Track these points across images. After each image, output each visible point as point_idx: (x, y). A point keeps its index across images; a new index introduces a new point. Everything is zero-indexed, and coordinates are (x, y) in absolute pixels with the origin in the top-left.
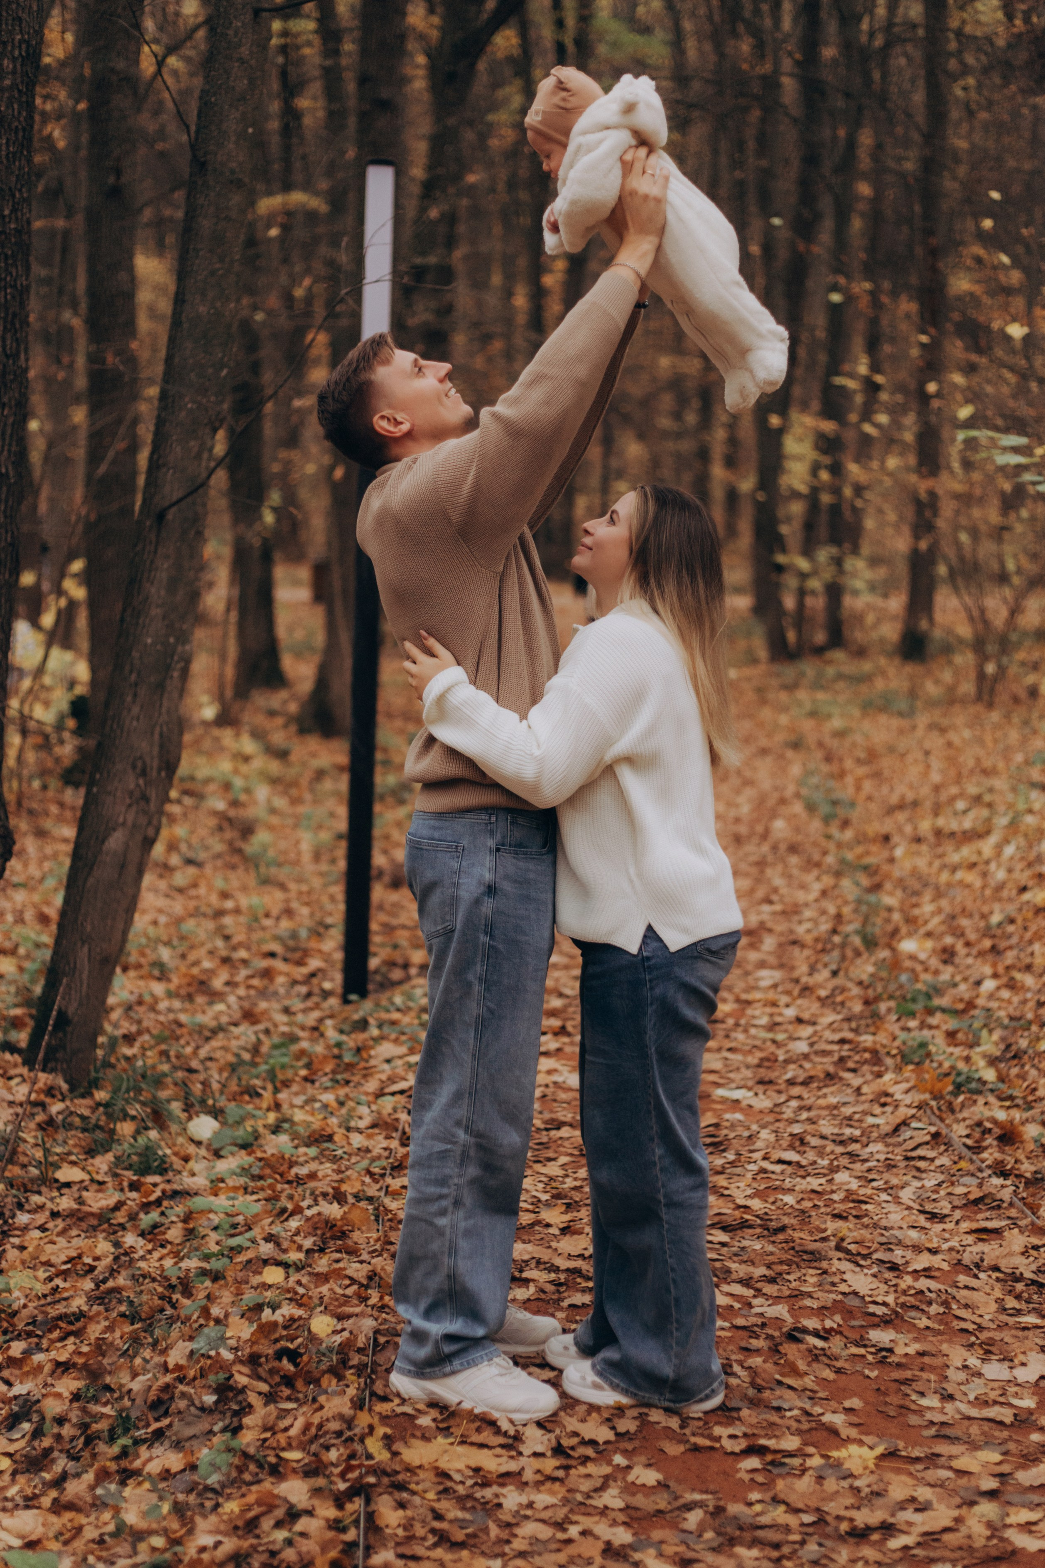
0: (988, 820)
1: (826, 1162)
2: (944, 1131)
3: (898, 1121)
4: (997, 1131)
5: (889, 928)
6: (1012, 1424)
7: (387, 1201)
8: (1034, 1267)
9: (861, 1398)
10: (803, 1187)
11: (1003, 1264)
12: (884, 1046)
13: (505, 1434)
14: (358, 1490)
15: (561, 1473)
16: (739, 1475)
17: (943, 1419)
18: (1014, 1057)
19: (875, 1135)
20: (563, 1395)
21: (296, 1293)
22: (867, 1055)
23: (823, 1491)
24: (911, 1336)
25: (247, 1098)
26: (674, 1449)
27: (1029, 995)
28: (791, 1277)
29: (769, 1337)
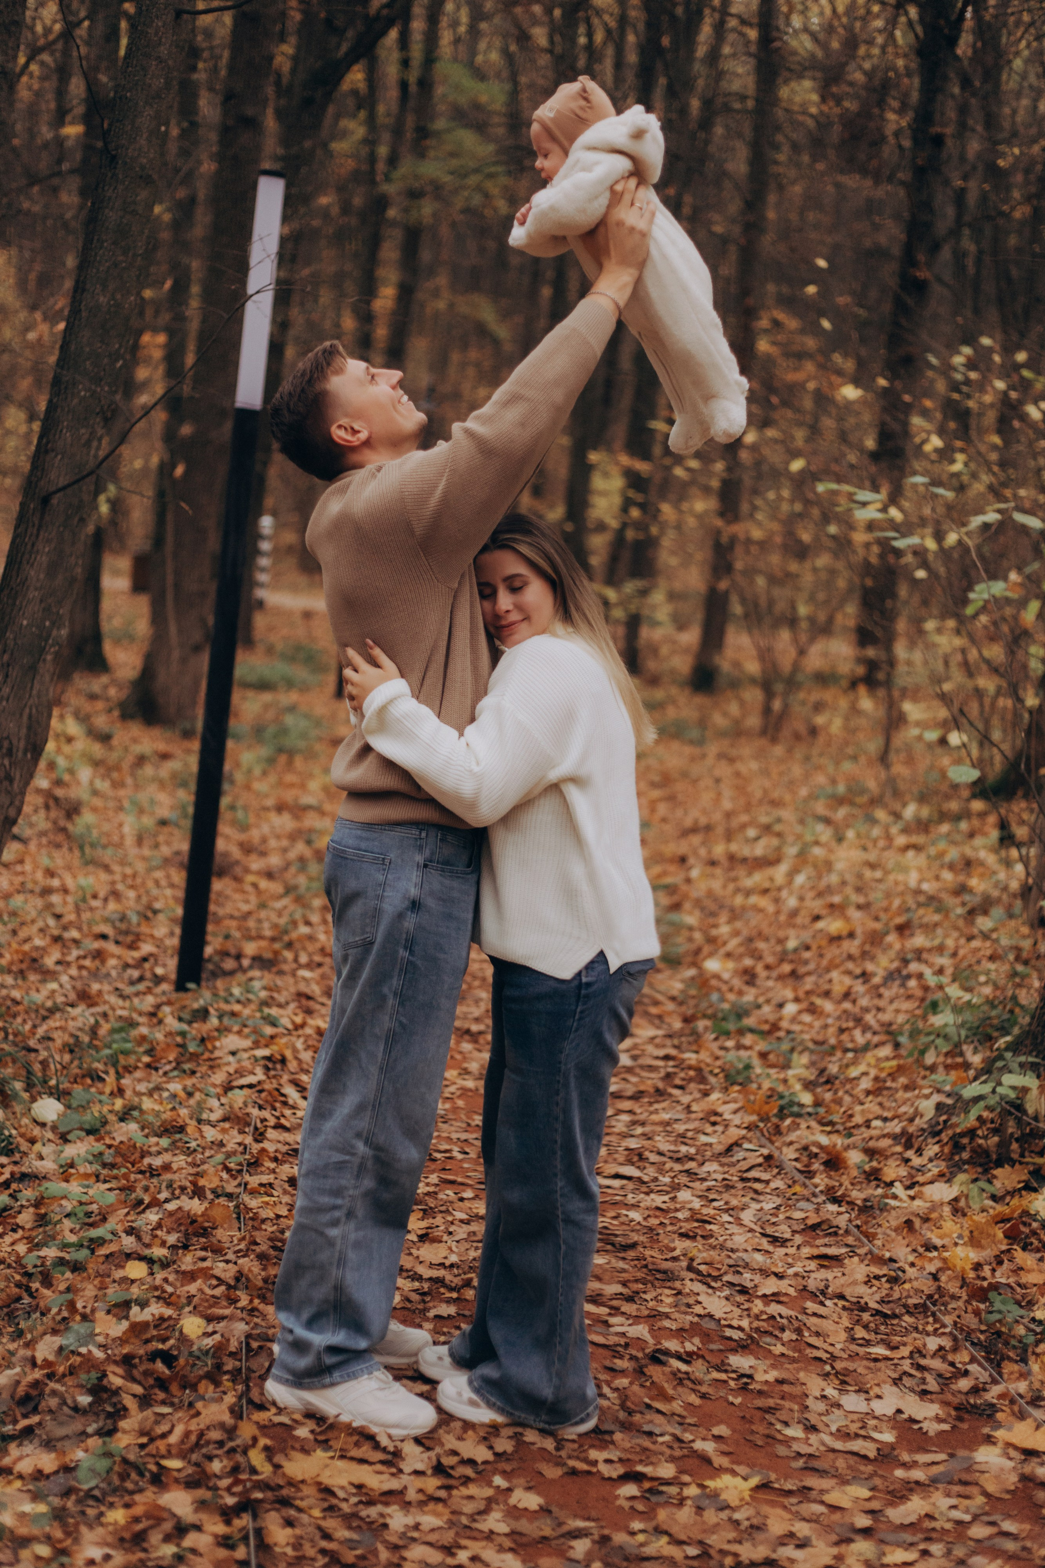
0: (778, 849)
1: (667, 1180)
2: (776, 1154)
3: (731, 1141)
4: (824, 1156)
5: (693, 947)
6: (876, 1459)
7: (246, 1198)
8: (877, 1297)
9: (728, 1426)
10: (648, 1204)
11: (848, 1292)
12: (708, 1065)
13: (384, 1450)
14: (246, 1506)
15: (442, 1494)
16: (618, 1502)
17: (810, 1450)
18: (827, 1082)
19: (709, 1153)
20: (440, 1410)
21: (164, 1291)
22: (692, 1073)
23: (704, 1523)
24: (768, 1362)
25: (89, 1081)
26: (552, 1472)
27: (830, 1021)
28: (648, 1297)
29: (632, 1358)
